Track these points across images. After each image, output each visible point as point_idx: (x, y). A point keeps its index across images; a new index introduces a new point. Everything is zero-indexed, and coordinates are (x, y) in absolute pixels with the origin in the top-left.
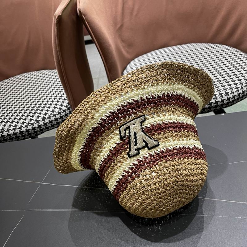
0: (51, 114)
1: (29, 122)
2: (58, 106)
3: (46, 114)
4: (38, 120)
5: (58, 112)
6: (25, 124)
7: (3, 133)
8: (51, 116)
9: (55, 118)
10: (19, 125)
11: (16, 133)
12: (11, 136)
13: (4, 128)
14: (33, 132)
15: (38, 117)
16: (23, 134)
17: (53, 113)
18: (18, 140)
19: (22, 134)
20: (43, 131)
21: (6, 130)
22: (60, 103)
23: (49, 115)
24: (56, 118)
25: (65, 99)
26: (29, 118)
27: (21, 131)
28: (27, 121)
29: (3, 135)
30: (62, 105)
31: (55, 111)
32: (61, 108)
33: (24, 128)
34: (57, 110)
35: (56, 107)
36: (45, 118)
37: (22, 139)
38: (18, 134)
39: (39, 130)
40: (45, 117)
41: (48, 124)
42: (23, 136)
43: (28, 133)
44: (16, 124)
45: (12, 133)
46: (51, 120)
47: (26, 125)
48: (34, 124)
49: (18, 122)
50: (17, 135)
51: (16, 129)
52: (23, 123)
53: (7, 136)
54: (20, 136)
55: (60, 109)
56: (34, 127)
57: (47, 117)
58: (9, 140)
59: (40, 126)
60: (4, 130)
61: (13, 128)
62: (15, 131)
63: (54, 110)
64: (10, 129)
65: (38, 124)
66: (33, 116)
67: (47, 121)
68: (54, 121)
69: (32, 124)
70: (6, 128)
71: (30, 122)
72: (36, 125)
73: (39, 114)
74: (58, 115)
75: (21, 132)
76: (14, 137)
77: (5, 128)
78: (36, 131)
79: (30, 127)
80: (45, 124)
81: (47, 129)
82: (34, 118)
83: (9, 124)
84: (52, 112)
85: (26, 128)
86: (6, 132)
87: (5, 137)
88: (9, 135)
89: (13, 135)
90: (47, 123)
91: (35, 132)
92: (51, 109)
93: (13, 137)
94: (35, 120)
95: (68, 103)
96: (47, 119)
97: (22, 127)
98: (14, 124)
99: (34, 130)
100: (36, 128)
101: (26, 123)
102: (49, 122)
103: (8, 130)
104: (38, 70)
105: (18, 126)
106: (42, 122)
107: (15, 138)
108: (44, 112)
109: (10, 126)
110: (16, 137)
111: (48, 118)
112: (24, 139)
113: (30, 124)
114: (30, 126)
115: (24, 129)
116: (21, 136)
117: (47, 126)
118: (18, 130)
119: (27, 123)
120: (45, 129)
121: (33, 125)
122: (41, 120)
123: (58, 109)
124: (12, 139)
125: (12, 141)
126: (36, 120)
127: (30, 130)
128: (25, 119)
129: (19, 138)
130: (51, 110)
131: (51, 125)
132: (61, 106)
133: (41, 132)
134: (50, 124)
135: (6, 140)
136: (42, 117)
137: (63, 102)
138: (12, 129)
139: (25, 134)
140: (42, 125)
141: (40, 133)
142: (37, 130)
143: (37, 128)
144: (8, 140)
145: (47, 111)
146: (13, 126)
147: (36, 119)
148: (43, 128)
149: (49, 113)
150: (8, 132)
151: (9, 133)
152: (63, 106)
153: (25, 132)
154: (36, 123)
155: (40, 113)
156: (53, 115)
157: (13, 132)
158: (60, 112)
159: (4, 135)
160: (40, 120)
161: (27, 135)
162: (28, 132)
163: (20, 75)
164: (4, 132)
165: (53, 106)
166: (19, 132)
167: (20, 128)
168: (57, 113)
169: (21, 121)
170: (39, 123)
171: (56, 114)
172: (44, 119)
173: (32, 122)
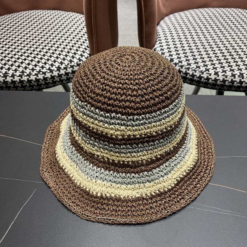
0: (68, 64)
1: (40, 69)
2: (77, 56)
3: (62, 63)
4: (51, 69)
5: (77, 63)
6: (35, 72)
7: (6, 79)
8: (68, 67)
9: (72, 70)
10: (28, 71)
11: (23, 81)
12: (16, 84)
13: (7, 72)
14: (44, 83)
15: (52, 65)
16: (32, 84)
17: (71, 63)
18: (24, 90)
19: (29, 83)
20: (55, 84)
21: (10, 75)
22: (79, 53)
23: (65, 65)
24: (74, 70)
25: (86, 49)
26: (41, 65)
27: (30, 79)
28: (38, 69)
29: (6, 80)
30: (82, 55)
31: (74, 62)
32: (81, 58)
33: (34, 76)
34: (75, 60)
35: (74, 56)
36: (61, 68)
37: (30, 89)
38: (25, 82)
39: (51, 81)
40: (60, 66)
41: (63, 76)
42: (30, 86)
43: (37, 84)
44: (23, 70)
45: (18, 80)
46: (67, 72)
47: (37, 73)
48: (47, 73)
49: (26, 68)
50: (24, 84)
51: (23, 76)
52: (33, 70)
53: (10, 83)
54: (26, 86)
55: (80, 60)
56: (45, 76)
57: (63, 66)
58: (13, 88)
59: (53, 77)
60: (8, 74)
61: (20, 73)
62: (22, 78)
63: (72, 60)
64: (16, 75)
65: (51, 74)
66: (45, 63)
67: (62, 72)
68: (71, 74)
69: (44, 73)
70: (11, 72)
71: (42, 70)
72: (48, 75)
73: (53, 62)
74: (76, 66)
75: (29, 81)
76: (20, 85)
77: (9, 72)
78: (47, 82)
79: (41, 77)
80: (60, 76)
81: (61, 83)
82: (47, 66)
83: (14, 68)
84: (69, 62)
85: (36, 77)
86: (10, 77)
87: (9, 83)
88: (13, 82)
89: (18, 83)
90: (63, 74)
91: (46, 84)
92: (68, 58)
93: (18, 85)
94: (47, 68)
95: (89, 54)
96: (62, 70)
97: (32, 74)
98: (21, 69)
99: (45, 81)
100: (48, 79)
101: (36, 70)
102: (64, 74)
103: (13, 76)
104: (50, 10)
105: (26, 72)
106: (56, 72)
107: (20, 87)
108: (59, 60)
109: (16, 70)
110: (22, 86)
111: (65, 68)
112: (32, 90)
113: (41, 73)
114: (42, 75)
115: (33, 78)
116: (28, 85)
117: (62, 79)
118: (26, 77)
119: (38, 70)
120: (59, 82)
121: (45, 75)
122: (56, 69)
123: (77, 59)
124: (16, 88)
125: (16, 90)
126: (49, 69)
127: (41, 80)
128: (36, 66)
129: (25, 88)
130: (69, 60)
131: (67, 77)
132: (80, 56)
133: (54, 84)
134: (65, 76)
135: (8, 88)
136: (57, 66)
137: (84, 52)
138: (18, 75)
139: (34, 84)
140: (55, 76)
141: (52, 86)
142: (49, 81)
143: (50, 79)
144: (11, 88)
145: (64, 59)
146: (20, 72)
147: (50, 67)
148: (56, 80)
149: (66, 62)
150: (12, 78)
151: (14, 80)
152: (84, 57)
153: (34, 81)
154: (48, 73)
155: (55, 61)
156: (71, 66)
157: (20, 79)
158: (79, 63)
159: (8, 81)
160: (54, 70)
161: (36, 86)
162: (37, 82)
163: (27, 11)
164: (8, 77)
165: (71, 55)
166: (26, 80)
167: (29, 75)
168: (76, 65)
169: (31, 67)
170: (53, 73)
171: (74, 65)
172: (59, 69)
173: (44, 70)
